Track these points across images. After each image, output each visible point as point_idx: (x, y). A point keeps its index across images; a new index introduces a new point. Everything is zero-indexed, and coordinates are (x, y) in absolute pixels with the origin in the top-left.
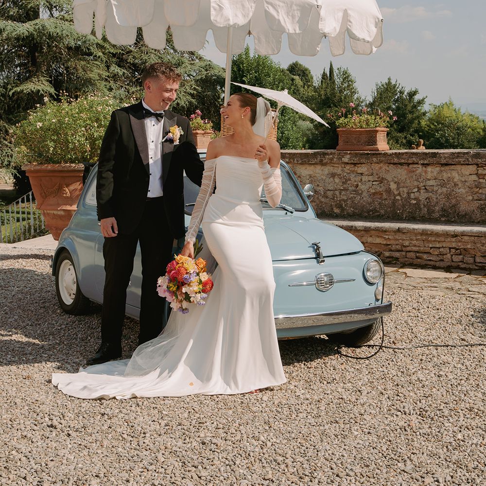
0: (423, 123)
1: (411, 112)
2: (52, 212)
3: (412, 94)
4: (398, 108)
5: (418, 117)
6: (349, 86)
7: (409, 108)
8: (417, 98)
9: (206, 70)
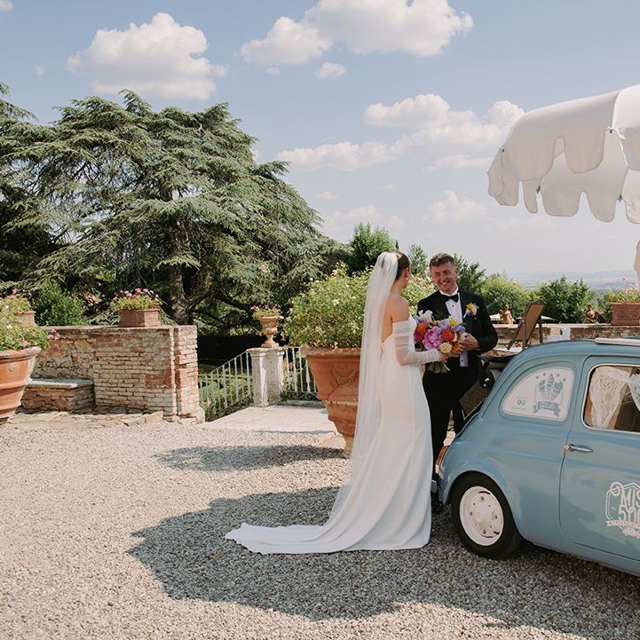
0: (483, 291)
1: (474, 282)
2: (344, 403)
3: (473, 268)
4: (462, 279)
5: (480, 286)
6: (422, 260)
7: (472, 278)
8: (478, 270)
9: (329, 246)
